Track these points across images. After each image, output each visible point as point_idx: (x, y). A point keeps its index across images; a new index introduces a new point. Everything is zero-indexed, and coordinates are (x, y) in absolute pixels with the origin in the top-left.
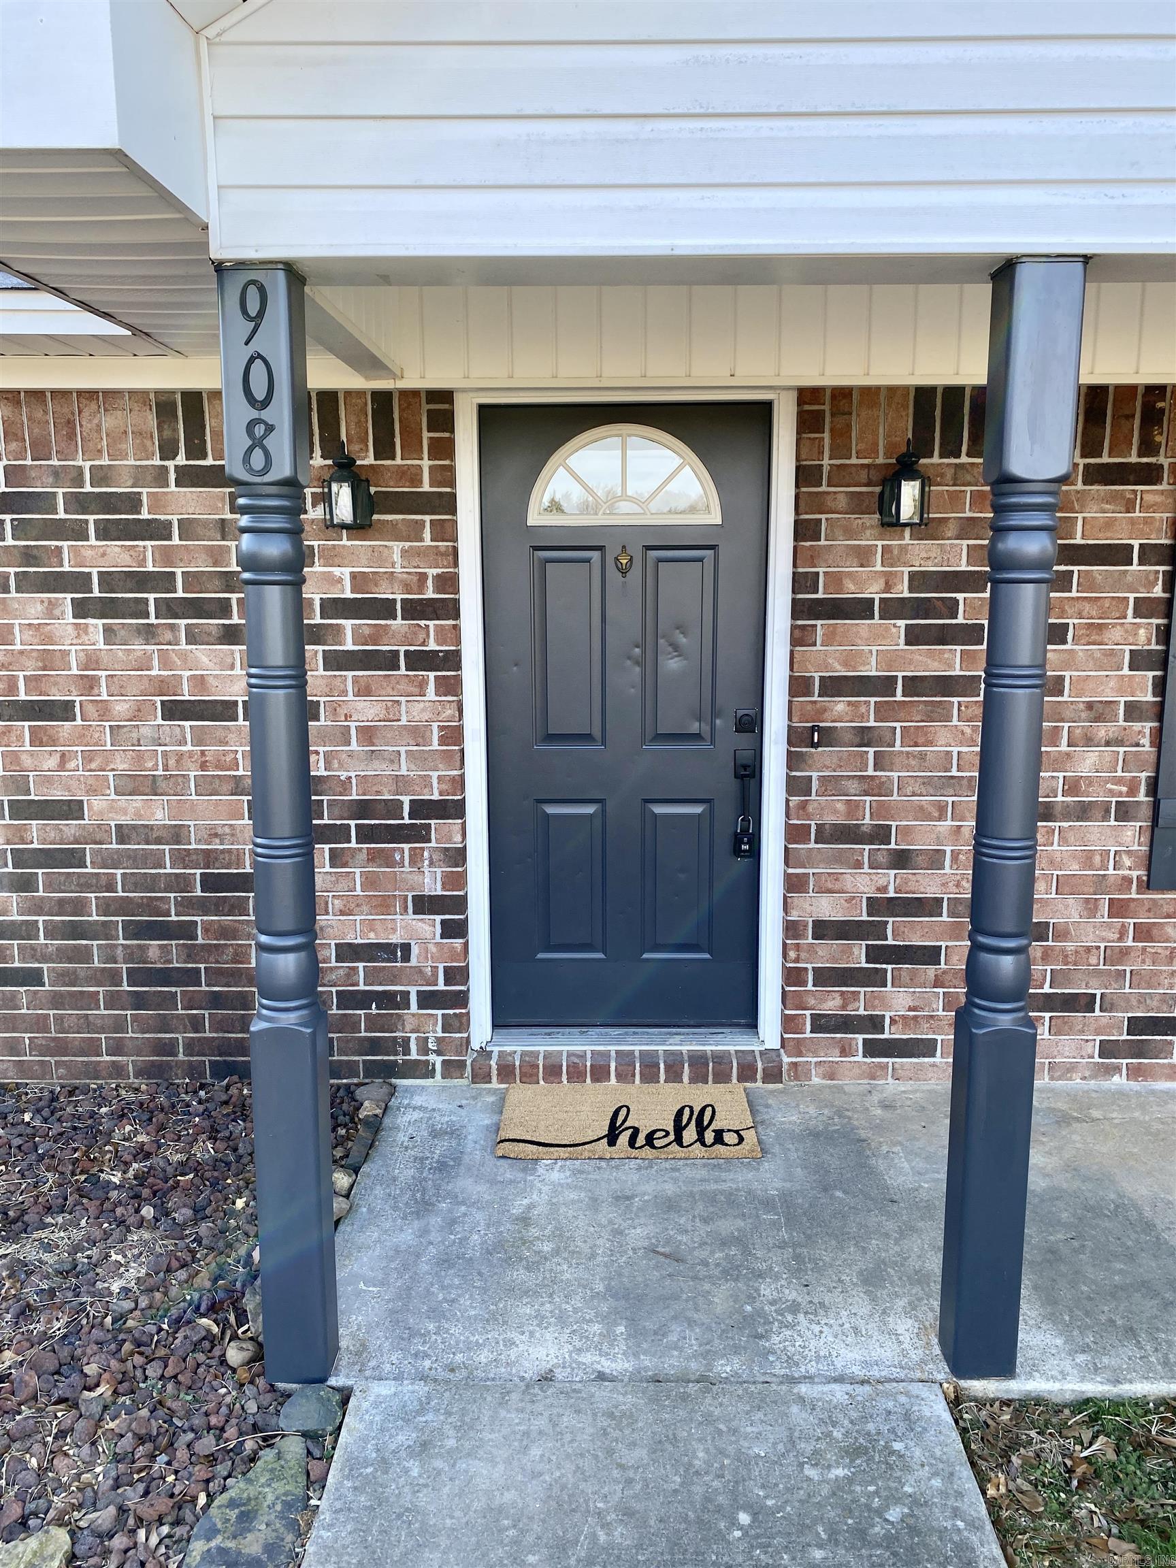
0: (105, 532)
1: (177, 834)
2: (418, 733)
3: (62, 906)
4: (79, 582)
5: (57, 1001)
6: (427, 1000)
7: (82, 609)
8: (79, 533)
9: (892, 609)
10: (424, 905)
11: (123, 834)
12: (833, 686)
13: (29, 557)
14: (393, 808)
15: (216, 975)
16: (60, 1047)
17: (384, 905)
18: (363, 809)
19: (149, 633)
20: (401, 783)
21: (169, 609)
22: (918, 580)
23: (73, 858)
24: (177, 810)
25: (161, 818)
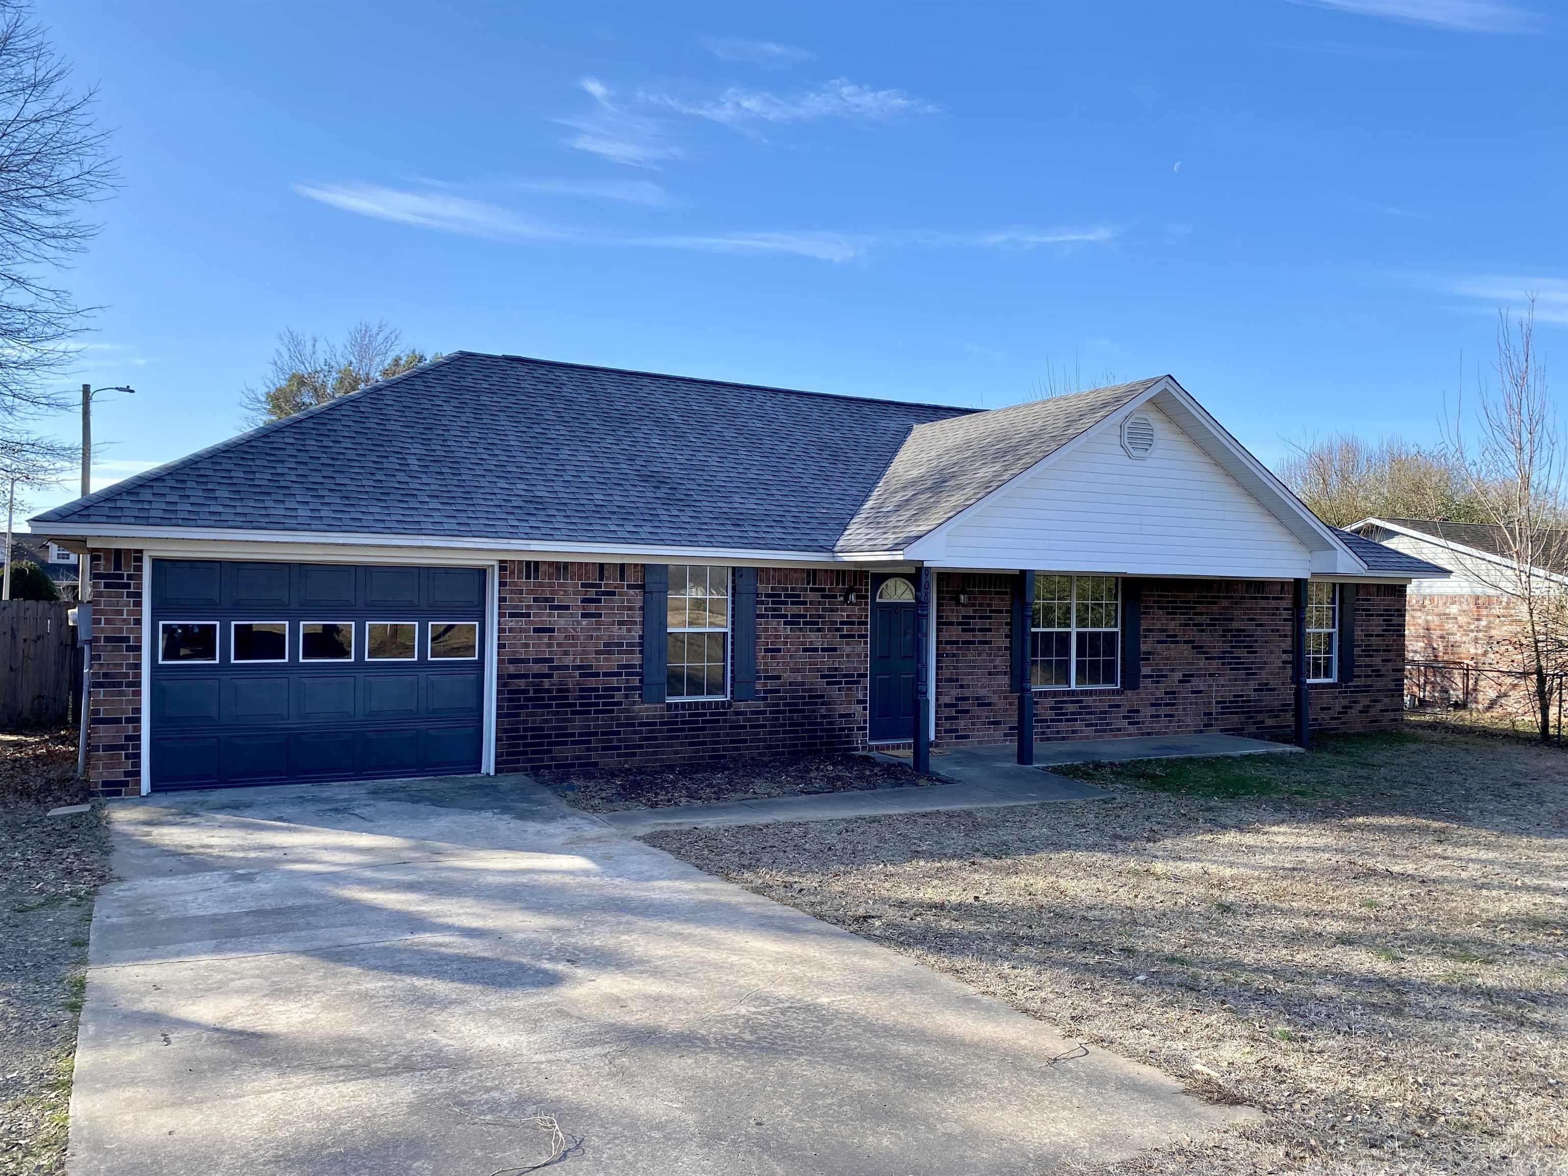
0: (793, 603)
1: (803, 684)
2: (859, 656)
3: (775, 705)
4: (786, 616)
5: (771, 733)
6: (859, 729)
7: (786, 623)
8: (786, 603)
9: (959, 624)
10: (859, 702)
11: (791, 684)
12: (947, 643)
13: (774, 610)
14: (853, 676)
15: (810, 724)
16: (770, 747)
17: (850, 703)
18: (846, 676)
19: (801, 630)
20: (855, 669)
21: (805, 623)
22: (964, 617)
23: (778, 691)
24: (803, 677)
25: (799, 679)
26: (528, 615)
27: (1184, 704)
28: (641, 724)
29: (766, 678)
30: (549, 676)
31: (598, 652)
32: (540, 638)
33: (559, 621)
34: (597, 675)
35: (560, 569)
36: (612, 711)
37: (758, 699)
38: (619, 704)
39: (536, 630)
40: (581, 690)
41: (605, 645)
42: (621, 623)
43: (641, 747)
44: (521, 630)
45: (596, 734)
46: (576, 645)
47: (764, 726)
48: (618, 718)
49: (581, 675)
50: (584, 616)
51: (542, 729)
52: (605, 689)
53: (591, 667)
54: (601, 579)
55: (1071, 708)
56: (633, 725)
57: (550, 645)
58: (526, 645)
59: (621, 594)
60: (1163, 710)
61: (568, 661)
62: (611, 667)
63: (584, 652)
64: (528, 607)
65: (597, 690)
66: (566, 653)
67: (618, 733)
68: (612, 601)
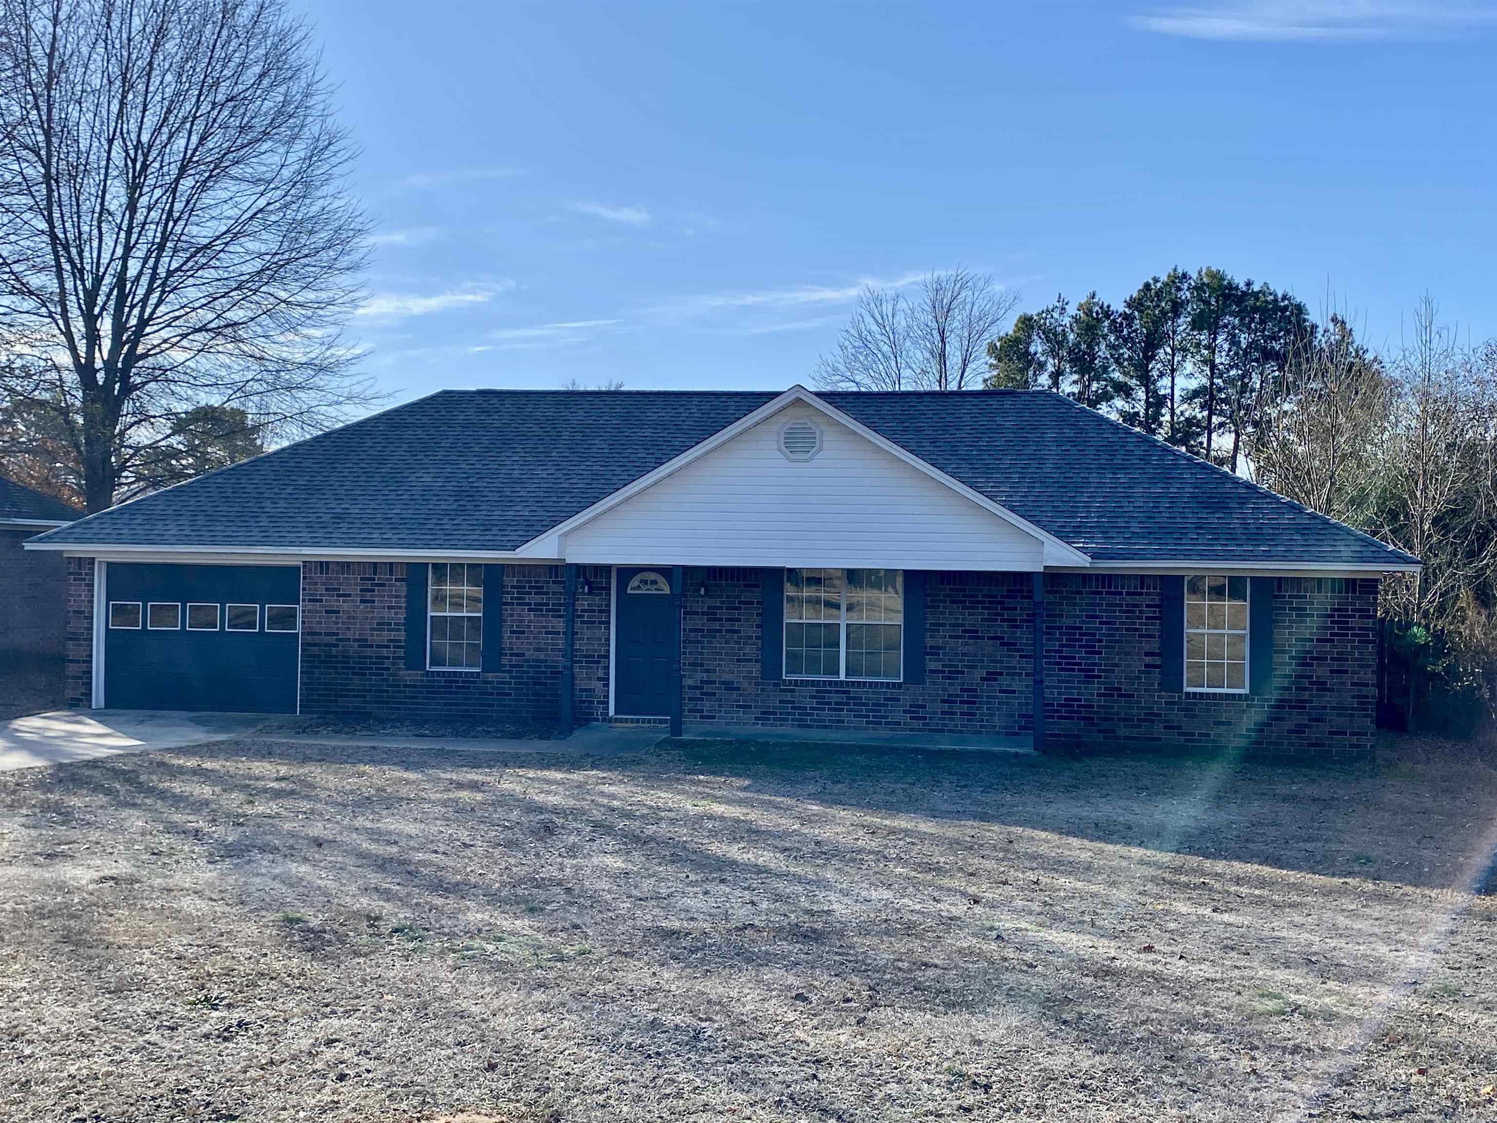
0: (536, 594)
1: (545, 661)
2: (600, 639)
3: (518, 677)
4: (530, 604)
5: (514, 700)
7: (529, 610)
8: (530, 593)
9: (703, 613)
10: (599, 679)
11: (533, 661)
13: (519, 599)
14: (593, 656)
15: (551, 695)
17: (590, 679)
18: (586, 656)
19: (543, 616)
20: (595, 650)
21: (547, 610)
23: (522, 666)
24: (546, 655)
25: (542, 657)
26: (321, 601)
27: (988, 703)
28: (406, 686)
29: (511, 655)
30: (337, 646)
31: (372, 629)
32: (328, 617)
33: (343, 605)
34: (371, 646)
35: (345, 566)
36: (383, 674)
37: (505, 672)
38: (388, 669)
39: (327, 612)
40: (359, 657)
41: (379, 624)
42: (389, 608)
43: (405, 703)
44: (317, 612)
45: (370, 691)
46: (355, 624)
47: (510, 694)
48: (387, 680)
49: (359, 646)
50: (362, 601)
51: (331, 684)
52: (376, 657)
53: (366, 640)
54: (375, 574)
55: (835, 698)
56: (399, 686)
57: (337, 623)
58: (320, 623)
59: (390, 585)
60: (957, 708)
61: (350, 635)
62: (383, 641)
63: (361, 629)
64: (321, 595)
65: (371, 657)
66: (349, 629)
67: (388, 691)
68: (384, 591)
